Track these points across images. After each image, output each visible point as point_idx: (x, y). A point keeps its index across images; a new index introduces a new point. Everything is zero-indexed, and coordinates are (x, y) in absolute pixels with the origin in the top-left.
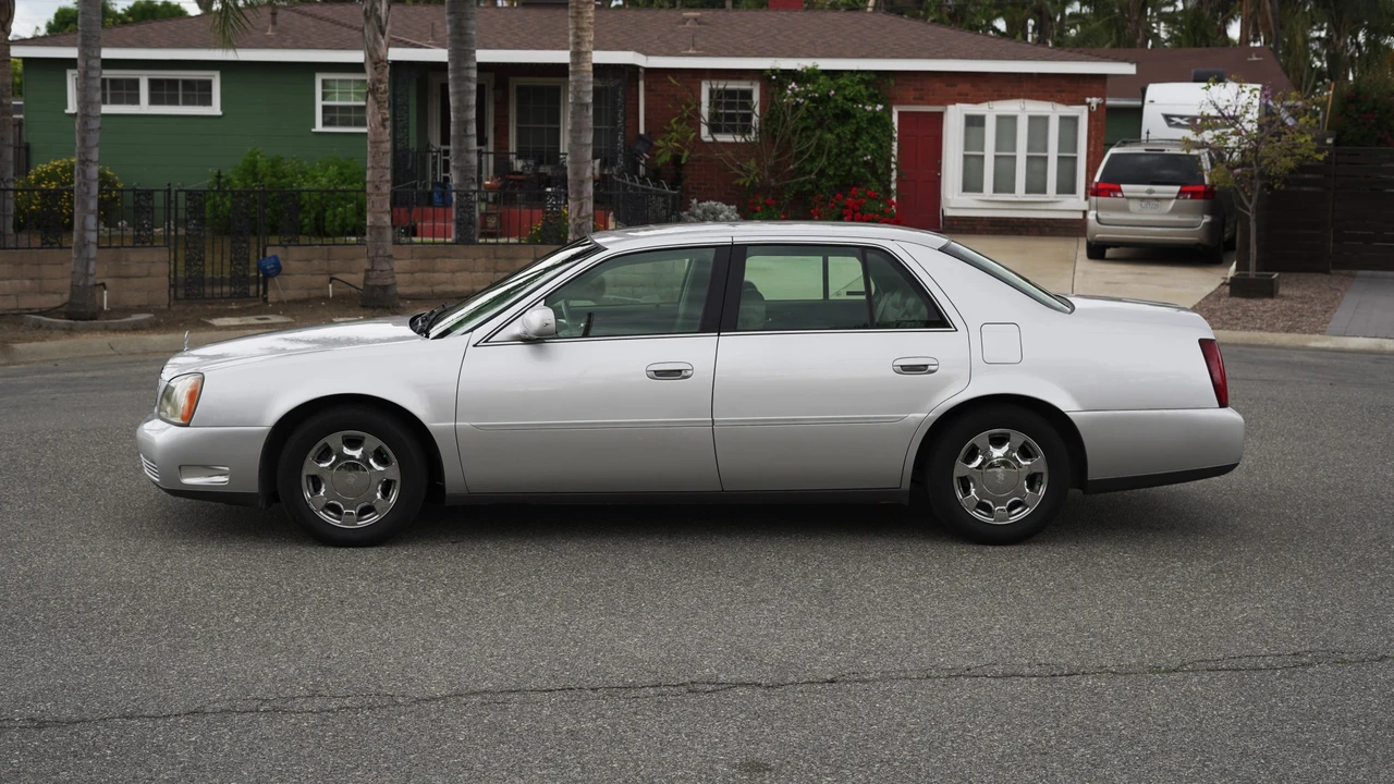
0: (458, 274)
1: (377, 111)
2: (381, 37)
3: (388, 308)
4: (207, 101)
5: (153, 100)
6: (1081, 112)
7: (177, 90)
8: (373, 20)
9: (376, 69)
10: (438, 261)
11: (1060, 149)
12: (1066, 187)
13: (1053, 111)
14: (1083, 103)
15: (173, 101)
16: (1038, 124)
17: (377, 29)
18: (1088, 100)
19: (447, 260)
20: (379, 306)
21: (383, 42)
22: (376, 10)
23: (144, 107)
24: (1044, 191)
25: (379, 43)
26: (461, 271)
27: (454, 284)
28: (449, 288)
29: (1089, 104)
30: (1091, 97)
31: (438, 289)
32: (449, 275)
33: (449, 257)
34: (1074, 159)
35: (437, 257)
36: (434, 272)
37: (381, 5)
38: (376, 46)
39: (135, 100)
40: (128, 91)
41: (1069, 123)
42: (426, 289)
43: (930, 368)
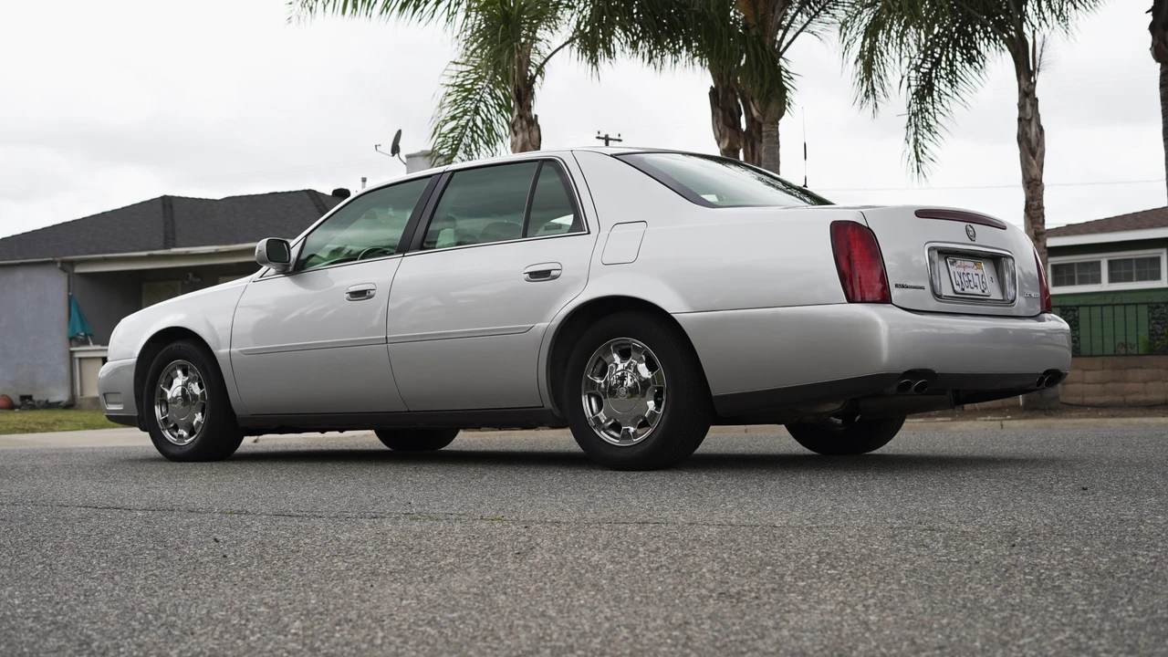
0: (1150, 384)
1: (1030, 226)
2: (1031, 158)
3: (1044, 410)
4: (1157, 276)
5: (1112, 279)
7: (1132, 268)
8: (1024, 144)
9: (1028, 188)
10: (1130, 371)
15: (1129, 279)
17: (1028, 151)
19: (1139, 371)
20: (1035, 409)
21: (1034, 162)
22: (1026, 134)
23: (1105, 285)
25: (1031, 165)
26: (1153, 381)
27: (1146, 394)
28: (1142, 398)
31: (1130, 398)
32: (1141, 385)
33: (1141, 368)
35: (1128, 368)
36: (1126, 381)
37: (1030, 128)
38: (1028, 167)
39: (1097, 280)
40: (1090, 273)
42: (1119, 399)
43: (553, 273)
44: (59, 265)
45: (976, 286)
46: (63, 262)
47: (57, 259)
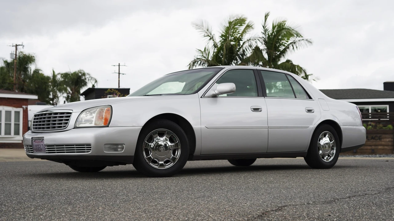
6: (21, 110)
11: (15, 121)
12: (17, 133)
13: (13, 110)
14: (21, 107)
16: (8, 113)
18: (23, 106)
24: (10, 134)
29: (23, 108)
30: (24, 105)
34: (19, 125)
41: (17, 113)
43: (313, 111)
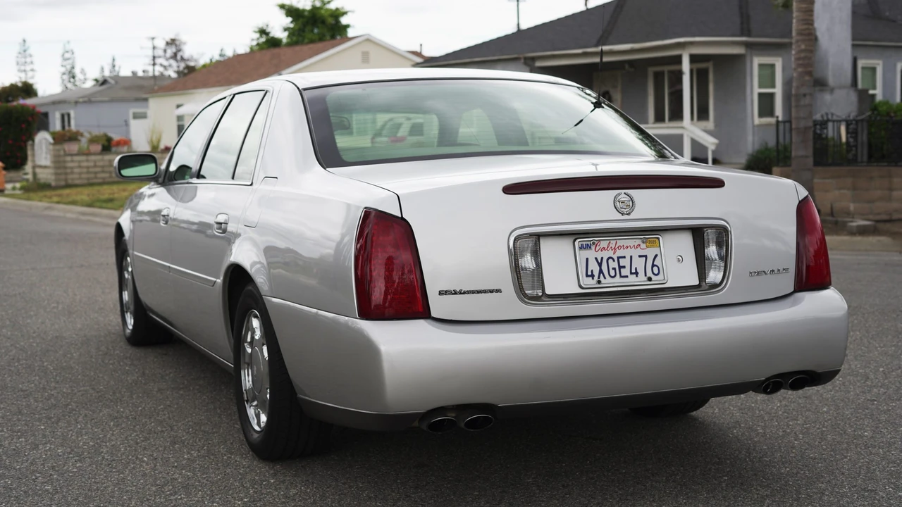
44: (522, 61)
45: (636, 273)
46: (526, 58)
47: (521, 56)
